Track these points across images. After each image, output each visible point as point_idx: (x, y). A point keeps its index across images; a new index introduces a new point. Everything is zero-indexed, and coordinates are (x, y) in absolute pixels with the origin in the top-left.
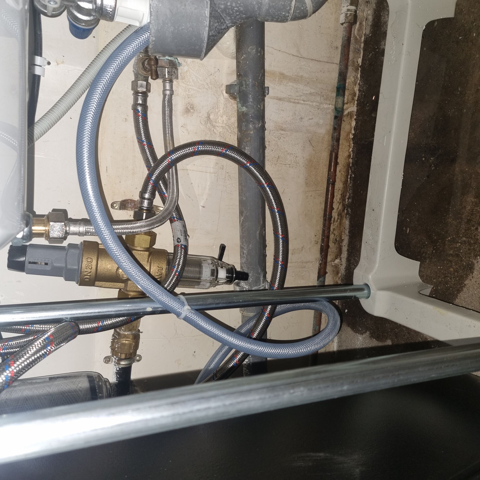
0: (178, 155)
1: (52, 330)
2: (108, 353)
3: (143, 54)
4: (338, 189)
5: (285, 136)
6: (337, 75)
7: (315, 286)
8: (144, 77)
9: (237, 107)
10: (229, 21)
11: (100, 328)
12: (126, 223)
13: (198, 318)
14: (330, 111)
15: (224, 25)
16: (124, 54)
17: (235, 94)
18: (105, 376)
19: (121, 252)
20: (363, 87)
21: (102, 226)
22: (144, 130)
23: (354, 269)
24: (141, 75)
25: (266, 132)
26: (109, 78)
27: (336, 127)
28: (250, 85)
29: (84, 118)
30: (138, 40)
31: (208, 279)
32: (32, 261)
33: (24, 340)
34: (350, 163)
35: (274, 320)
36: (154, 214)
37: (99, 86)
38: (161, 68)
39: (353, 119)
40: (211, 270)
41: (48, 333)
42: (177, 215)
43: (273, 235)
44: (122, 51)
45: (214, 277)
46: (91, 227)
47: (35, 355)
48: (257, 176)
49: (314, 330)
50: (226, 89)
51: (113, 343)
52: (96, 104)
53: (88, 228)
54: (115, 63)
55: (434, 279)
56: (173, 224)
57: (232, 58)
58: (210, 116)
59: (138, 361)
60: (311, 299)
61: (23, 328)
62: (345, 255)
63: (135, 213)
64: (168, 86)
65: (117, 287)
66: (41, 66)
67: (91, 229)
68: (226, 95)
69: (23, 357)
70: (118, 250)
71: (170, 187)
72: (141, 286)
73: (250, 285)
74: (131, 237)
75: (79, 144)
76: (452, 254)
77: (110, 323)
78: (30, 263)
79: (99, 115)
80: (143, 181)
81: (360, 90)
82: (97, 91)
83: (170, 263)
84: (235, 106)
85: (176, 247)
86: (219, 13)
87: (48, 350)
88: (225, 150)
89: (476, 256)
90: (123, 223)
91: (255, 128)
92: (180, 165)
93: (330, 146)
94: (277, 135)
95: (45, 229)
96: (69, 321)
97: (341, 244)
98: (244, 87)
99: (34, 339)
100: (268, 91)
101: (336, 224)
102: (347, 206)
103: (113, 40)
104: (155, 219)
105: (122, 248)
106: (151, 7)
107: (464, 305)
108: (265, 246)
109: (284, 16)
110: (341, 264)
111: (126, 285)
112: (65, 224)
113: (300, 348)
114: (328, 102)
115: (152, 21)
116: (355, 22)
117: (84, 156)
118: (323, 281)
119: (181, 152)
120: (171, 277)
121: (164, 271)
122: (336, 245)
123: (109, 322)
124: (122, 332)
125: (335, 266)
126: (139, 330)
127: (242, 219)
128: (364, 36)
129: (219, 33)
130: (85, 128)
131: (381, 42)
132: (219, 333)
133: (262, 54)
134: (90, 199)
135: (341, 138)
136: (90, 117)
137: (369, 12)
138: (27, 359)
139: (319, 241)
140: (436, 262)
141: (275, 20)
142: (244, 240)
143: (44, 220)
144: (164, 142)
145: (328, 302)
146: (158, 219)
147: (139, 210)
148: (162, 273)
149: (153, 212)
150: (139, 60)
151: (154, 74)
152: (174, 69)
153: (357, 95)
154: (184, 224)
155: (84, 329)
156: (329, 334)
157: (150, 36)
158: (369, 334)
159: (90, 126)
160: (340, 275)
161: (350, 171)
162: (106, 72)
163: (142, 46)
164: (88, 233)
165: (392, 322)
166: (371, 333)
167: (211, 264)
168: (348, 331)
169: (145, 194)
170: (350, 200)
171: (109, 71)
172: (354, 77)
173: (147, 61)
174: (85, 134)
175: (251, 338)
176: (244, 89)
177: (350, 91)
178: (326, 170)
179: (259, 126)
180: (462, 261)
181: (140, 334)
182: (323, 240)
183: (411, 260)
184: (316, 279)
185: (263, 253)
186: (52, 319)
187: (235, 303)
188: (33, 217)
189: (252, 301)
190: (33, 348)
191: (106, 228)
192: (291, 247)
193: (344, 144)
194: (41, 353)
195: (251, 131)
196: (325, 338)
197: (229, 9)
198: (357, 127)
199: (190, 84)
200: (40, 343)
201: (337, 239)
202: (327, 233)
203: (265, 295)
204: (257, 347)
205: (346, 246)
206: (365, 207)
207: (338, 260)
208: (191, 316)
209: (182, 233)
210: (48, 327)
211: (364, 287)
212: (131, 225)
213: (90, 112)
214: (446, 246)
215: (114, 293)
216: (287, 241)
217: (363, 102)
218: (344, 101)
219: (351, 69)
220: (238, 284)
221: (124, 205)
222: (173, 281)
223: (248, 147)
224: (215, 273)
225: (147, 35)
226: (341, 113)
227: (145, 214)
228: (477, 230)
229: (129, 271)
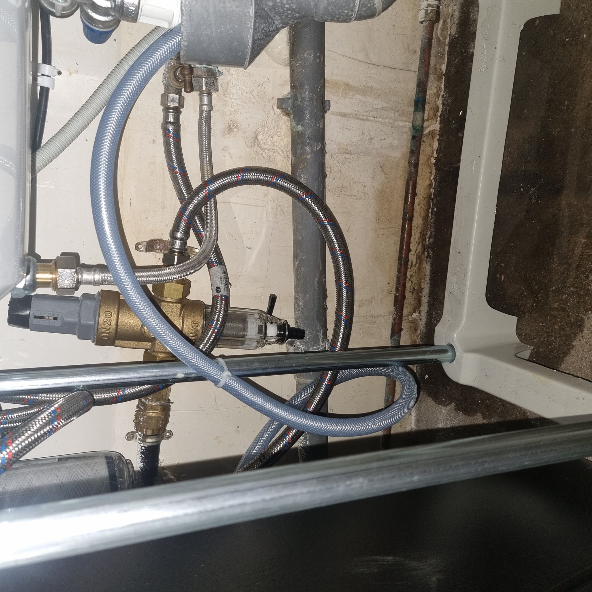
0: (217, 185)
1: (61, 401)
2: (132, 428)
3: (175, 61)
4: (416, 226)
5: (350, 161)
6: (415, 86)
7: (388, 347)
8: (177, 89)
9: (291, 125)
10: (279, 21)
11: (121, 398)
12: (152, 269)
13: (241, 387)
14: (407, 129)
15: (272, 26)
16: (149, 62)
17: (289, 109)
18: (127, 456)
19: (145, 305)
20: (448, 100)
21: (122, 274)
22: (175, 154)
23: (436, 325)
24: (172, 87)
25: (327, 156)
26: (131, 92)
27: (414, 149)
28: (307, 99)
29: (100, 141)
30: (166, 45)
31: (255, 337)
32: (37, 315)
33: (27, 413)
34: (432, 194)
35: (336, 388)
36: (188, 258)
37: (119, 102)
38: (197, 78)
39: (435, 140)
40: (259, 326)
41: (54, 405)
42: (216, 258)
43: (335, 283)
44: (146, 59)
45: (262, 335)
46: (109, 275)
47: (38, 432)
48: (315, 211)
49: (387, 400)
50: (277, 104)
51: (137, 415)
52: (115, 124)
53: (105, 276)
54: (139, 73)
55: (534, 338)
56: (211, 270)
57: (285, 65)
58: (257, 136)
59: (168, 438)
60: (381, 362)
61: (26, 397)
62: (425, 307)
63: (165, 256)
64: (205, 100)
65: (142, 347)
66: (50, 77)
67: (108, 276)
68: (278, 111)
69: (23, 434)
70: (141, 303)
71: (207, 225)
72: (171, 347)
73: (306, 344)
74: (159, 286)
75: (94, 173)
76: (556, 308)
77: (132, 392)
78: (35, 317)
79: (118, 138)
80: (175, 217)
81: (443, 104)
82: (116, 108)
83: (208, 317)
84: (289, 124)
85: (214, 298)
86: (266, 11)
87: (55, 426)
88: (275, 179)
89: (587, 310)
90: (148, 270)
91: (312, 151)
92: (219, 197)
93: (407, 173)
94: (341, 159)
95: (53, 277)
96: (82, 390)
97: (420, 294)
98: (300, 101)
99: (39, 411)
100: (330, 106)
101: (414, 269)
102: (428, 247)
103: (138, 44)
104: (188, 264)
105: (147, 301)
106: (183, 5)
107: (571, 371)
108: (325, 297)
109: (347, 15)
110: (420, 319)
111: (153, 345)
112: (76, 271)
113: (367, 424)
114: (404, 119)
115: (184, 22)
116: (437, 20)
117: (100, 188)
118: (398, 340)
119: (222, 182)
120: (208, 336)
121: (199, 328)
122: (414, 296)
123: (132, 390)
124: (148, 403)
125: (412, 321)
126: (169, 400)
127: (297, 263)
128: (448, 37)
129: (266, 36)
130: (102, 154)
131: (470, 44)
132: (266, 405)
133: (322, 60)
134: (108, 241)
135: (420, 163)
136: (108, 140)
137: (455, 7)
138: (28, 437)
139: (393, 291)
140: (537, 317)
141: (336, 19)
142: (299, 289)
143: (51, 266)
144: (201, 169)
145: (402, 366)
146: (192, 265)
147: (169, 252)
148: (197, 330)
149: (188, 255)
150: (170, 68)
151: (188, 85)
152: (213, 79)
153: (440, 110)
154: (225, 270)
155: (100, 399)
156: (403, 407)
157: (182, 40)
158: (455, 406)
159: (108, 151)
160: (419, 332)
161: (431, 204)
162: (127, 85)
163: (172, 52)
164: (105, 282)
165: (483, 392)
166: (457, 405)
167: (259, 319)
168: (429, 402)
169: (177, 233)
170: (431, 240)
171: (131, 84)
172: (436, 87)
173: (179, 69)
174: (102, 161)
175: (307, 411)
176: (300, 103)
177: (432, 105)
178: (401, 203)
179: (318, 148)
180: (569, 316)
181: (171, 404)
182: (397, 290)
183: (506, 314)
184: (390, 337)
185: (323, 306)
186: (61, 387)
187: (287, 367)
188: (38, 262)
189: (309, 365)
190: (36, 424)
191: (127, 276)
192: (357, 297)
193: (424, 170)
194: (45, 430)
195: (309, 155)
196: (398, 412)
197: (277, 6)
198: (440, 149)
199: (234, 97)
200: (45, 417)
201: (416, 288)
202: (403, 280)
203: (324, 359)
204: (314, 423)
205: (427, 296)
206: (450, 248)
207: (417, 314)
208: (232, 384)
209: (223, 281)
210: (57, 396)
211: (448, 348)
212: (159, 272)
213: (107, 134)
214: (550, 298)
215: (138, 355)
216: (352, 291)
217: (448, 119)
218: (424, 118)
219: (433, 78)
220: (292, 344)
221: (151, 246)
222: (211, 340)
223: (304, 175)
224: (262, 330)
225: (177, 39)
226: (420, 132)
227: (176, 257)
228: (588, 279)
229: (155, 328)
